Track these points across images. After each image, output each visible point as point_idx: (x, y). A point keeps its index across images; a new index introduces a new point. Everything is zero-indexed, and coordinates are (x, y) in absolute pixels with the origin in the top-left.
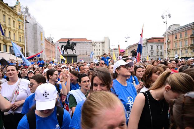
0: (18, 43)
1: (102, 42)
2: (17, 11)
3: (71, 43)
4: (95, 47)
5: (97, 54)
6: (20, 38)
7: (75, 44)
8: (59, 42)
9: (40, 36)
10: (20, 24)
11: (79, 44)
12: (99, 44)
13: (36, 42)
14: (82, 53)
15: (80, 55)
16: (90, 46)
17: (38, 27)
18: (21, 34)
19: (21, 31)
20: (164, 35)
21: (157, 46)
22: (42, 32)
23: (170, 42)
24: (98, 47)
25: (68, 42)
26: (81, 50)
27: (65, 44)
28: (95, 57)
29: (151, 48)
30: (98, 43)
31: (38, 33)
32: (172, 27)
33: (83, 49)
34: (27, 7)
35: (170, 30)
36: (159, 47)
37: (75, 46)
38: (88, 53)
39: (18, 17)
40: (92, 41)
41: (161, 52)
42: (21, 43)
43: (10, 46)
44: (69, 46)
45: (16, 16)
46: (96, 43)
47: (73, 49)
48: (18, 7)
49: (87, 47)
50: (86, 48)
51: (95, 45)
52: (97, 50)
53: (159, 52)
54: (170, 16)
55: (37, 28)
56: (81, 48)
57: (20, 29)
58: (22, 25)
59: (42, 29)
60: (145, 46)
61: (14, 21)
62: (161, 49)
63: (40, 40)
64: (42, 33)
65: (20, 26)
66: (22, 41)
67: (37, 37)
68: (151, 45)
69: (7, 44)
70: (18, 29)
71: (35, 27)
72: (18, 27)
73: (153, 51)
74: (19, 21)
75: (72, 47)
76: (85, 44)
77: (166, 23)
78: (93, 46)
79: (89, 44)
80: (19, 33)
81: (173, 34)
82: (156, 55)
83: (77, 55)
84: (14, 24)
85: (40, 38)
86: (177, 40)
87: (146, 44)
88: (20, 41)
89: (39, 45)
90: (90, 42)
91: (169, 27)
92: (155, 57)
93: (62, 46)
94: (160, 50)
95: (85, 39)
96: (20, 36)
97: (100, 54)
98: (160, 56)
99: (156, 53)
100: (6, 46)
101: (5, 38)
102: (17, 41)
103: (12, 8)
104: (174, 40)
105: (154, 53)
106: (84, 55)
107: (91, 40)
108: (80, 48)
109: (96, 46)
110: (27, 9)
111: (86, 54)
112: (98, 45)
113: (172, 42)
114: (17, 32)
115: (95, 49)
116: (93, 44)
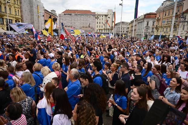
0: (14, 16)
1: (105, 15)
4: (98, 20)
5: (100, 27)
6: (16, 12)
7: (56, 19)
8: (63, 14)
9: (37, 9)
12: (103, 17)
15: (83, 27)
16: (93, 19)
18: (16, 8)
19: (16, 6)
20: (157, 11)
21: (153, 22)
23: (161, 19)
24: (101, 19)
26: (85, 22)
28: (97, 30)
29: (147, 24)
30: (101, 16)
31: (35, 6)
32: (165, 3)
33: (86, 22)
35: (163, 6)
36: (155, 23)
38: (90, 26)
40: (96, 14)
42: (17, 17)
43: (6, 19)
46: (99, 16)
49: (90, 20)
50: (89, 21)
51: (99, 18)
52: (100, 23)
56: (85, 20)
58: (17, 0)
59: (39, 2)
60: (142, 22)
64: (38, 7)
65: (15, 1)
66: (17, 14)
67: (33, 10)
68: (147, 21)
69: (3, 17)
70: (14, 4)
71: (31, 0)
72: (13, 2)
73: (148, 28)
76: (88, 16)
78: (96, 19)
79: (92, 16)
80: (14, 7)
81: (163, 11)
82: (151, 31)
86: (166, 17)
87: (143, 19)
88: (16, 15)
90: (94, 14)
95: (89, 11)
96: (16, 10)
97: (102, 27)
99: (152, 29)
100: (3, 19)
102: (13, 15)
104: (164, 17)
106: (86, 27)
107: (95, 13)
108: (83, 20)
109: (99, 19)
111: (88, 27)
112: (101, 18)
115: (97, 22)
116: (96, 16)
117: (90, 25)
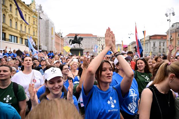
0: (32, 36)
2: (33, 9)
3: (78, 38)
4: (99, 42)
6: (34, 32)
7: (82, 39)
8: (67, 37)
9: (51, 31)
10: (34, 20)
11: (86, 39)
13: (47, 36)
14: (87, 48)
15: (86, 49)
16: (95, 42)
17: (50, 23)
18: (35, 29)
19: (35, 26)
20: (167, 33)
21: (160, 43)
22: (53, 27)
23: (173, 39)
24: (103, 42)
25: (76, 37)
26: (87, 44)
27: (73, 39)
29: (154, 45)
30: (103, 39)
31: (50, 28)
32: (175, 25)
33: (89, 44)
34: (40, 5)
35: (173, 28)
36: (162, 44)
37: (82, 40)
39: (33, 14)
40: (98, 37)
41: (163, 49)
42: (35, 37)
43: (25, 39)
44: (77, 40)
45: (31, 12)
46: (101, 39)
47: (79, 43)
48: (33, 4)
49: (93, 42)
50: (91, 43)
51: (100, 40)
53: (162, 49)
54: (173, 14)
55: (48, 24)
57: (34, 24)
58: (36, 21)
59: (53, 24)
60: (147, 43)
61: (29, 17)
62: (164, 46)
63: (51, 34)
64: (53, 29)
65: (34, 22)
66: (35, 35)
67: (48, 31)
68: (153, 42)
69: (22, 37)
70: (33, 24)
71: (47, 22)
72: (32, 23)
73: (155, 48)
74: (33, 17)
75: (79, 41)
76: (91, 39)
77: (169, 21)
78: (98, 41)
79: (94, 39)
80: (33, 28)
81: (176, 32)
82: (158, 51)
83: (83, 49)
84: (29, 20)
85: (51, 33)
87: (149, 40)
88: (34, 35)
89: (50, 38)
90: (96, 37)
91: (172, 25)
92: (157, 53)
93: (70, 41)
94: (162, 47)
95: (91, 35)
96: (34, 30)
98: (162, 52)
99: (159, 49)
100: (22, 39)
101: (21, 32)
102: (31, 35)
103: (28, 6)
104: (177, 38)
105: (156, 50)
106: (89, 49)
107: (96, 36)
108: (86, 43)
109: (101, 42)
110: (41, 7)
111: (91, 48)
113: (175, 39)
114: (32, 27)
115: (99, 44)
116: (98, 39)
117: (92, 47)
